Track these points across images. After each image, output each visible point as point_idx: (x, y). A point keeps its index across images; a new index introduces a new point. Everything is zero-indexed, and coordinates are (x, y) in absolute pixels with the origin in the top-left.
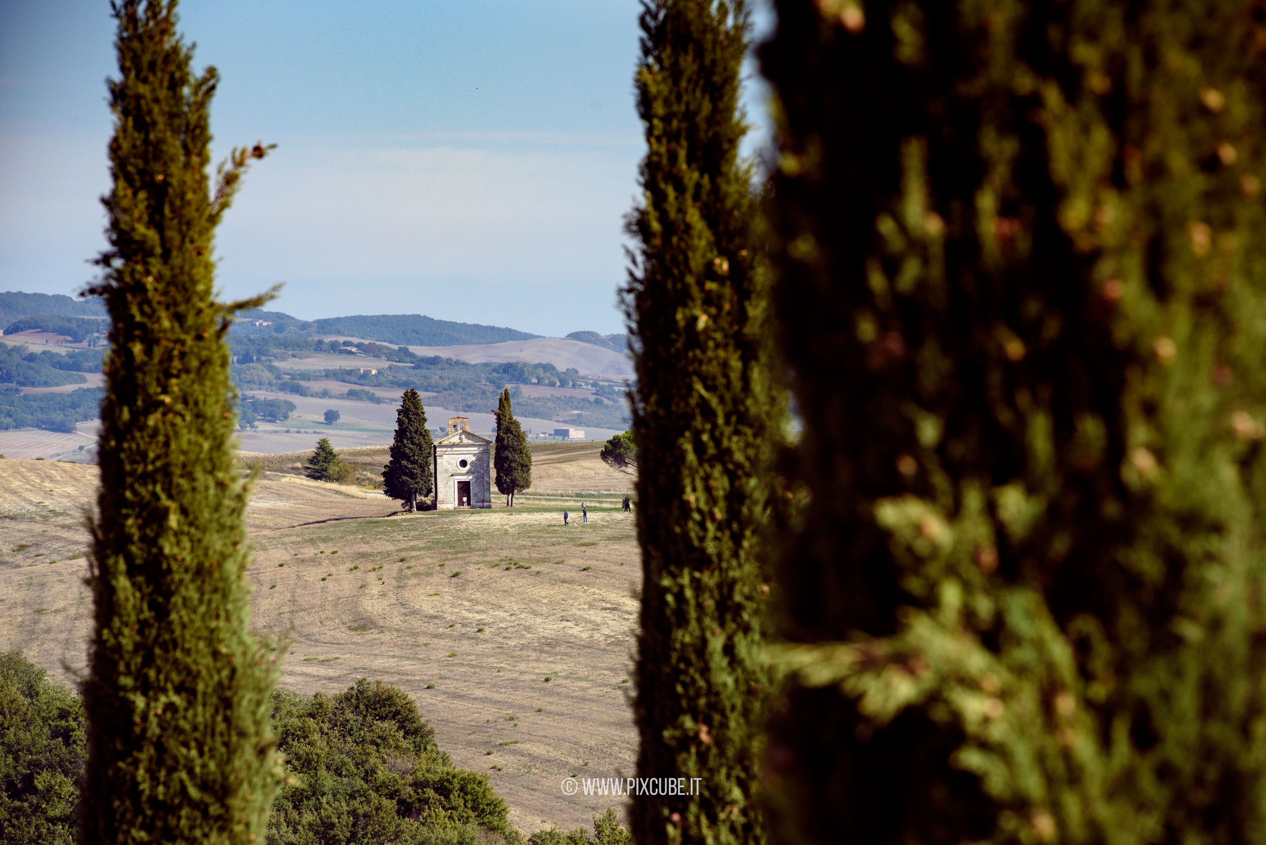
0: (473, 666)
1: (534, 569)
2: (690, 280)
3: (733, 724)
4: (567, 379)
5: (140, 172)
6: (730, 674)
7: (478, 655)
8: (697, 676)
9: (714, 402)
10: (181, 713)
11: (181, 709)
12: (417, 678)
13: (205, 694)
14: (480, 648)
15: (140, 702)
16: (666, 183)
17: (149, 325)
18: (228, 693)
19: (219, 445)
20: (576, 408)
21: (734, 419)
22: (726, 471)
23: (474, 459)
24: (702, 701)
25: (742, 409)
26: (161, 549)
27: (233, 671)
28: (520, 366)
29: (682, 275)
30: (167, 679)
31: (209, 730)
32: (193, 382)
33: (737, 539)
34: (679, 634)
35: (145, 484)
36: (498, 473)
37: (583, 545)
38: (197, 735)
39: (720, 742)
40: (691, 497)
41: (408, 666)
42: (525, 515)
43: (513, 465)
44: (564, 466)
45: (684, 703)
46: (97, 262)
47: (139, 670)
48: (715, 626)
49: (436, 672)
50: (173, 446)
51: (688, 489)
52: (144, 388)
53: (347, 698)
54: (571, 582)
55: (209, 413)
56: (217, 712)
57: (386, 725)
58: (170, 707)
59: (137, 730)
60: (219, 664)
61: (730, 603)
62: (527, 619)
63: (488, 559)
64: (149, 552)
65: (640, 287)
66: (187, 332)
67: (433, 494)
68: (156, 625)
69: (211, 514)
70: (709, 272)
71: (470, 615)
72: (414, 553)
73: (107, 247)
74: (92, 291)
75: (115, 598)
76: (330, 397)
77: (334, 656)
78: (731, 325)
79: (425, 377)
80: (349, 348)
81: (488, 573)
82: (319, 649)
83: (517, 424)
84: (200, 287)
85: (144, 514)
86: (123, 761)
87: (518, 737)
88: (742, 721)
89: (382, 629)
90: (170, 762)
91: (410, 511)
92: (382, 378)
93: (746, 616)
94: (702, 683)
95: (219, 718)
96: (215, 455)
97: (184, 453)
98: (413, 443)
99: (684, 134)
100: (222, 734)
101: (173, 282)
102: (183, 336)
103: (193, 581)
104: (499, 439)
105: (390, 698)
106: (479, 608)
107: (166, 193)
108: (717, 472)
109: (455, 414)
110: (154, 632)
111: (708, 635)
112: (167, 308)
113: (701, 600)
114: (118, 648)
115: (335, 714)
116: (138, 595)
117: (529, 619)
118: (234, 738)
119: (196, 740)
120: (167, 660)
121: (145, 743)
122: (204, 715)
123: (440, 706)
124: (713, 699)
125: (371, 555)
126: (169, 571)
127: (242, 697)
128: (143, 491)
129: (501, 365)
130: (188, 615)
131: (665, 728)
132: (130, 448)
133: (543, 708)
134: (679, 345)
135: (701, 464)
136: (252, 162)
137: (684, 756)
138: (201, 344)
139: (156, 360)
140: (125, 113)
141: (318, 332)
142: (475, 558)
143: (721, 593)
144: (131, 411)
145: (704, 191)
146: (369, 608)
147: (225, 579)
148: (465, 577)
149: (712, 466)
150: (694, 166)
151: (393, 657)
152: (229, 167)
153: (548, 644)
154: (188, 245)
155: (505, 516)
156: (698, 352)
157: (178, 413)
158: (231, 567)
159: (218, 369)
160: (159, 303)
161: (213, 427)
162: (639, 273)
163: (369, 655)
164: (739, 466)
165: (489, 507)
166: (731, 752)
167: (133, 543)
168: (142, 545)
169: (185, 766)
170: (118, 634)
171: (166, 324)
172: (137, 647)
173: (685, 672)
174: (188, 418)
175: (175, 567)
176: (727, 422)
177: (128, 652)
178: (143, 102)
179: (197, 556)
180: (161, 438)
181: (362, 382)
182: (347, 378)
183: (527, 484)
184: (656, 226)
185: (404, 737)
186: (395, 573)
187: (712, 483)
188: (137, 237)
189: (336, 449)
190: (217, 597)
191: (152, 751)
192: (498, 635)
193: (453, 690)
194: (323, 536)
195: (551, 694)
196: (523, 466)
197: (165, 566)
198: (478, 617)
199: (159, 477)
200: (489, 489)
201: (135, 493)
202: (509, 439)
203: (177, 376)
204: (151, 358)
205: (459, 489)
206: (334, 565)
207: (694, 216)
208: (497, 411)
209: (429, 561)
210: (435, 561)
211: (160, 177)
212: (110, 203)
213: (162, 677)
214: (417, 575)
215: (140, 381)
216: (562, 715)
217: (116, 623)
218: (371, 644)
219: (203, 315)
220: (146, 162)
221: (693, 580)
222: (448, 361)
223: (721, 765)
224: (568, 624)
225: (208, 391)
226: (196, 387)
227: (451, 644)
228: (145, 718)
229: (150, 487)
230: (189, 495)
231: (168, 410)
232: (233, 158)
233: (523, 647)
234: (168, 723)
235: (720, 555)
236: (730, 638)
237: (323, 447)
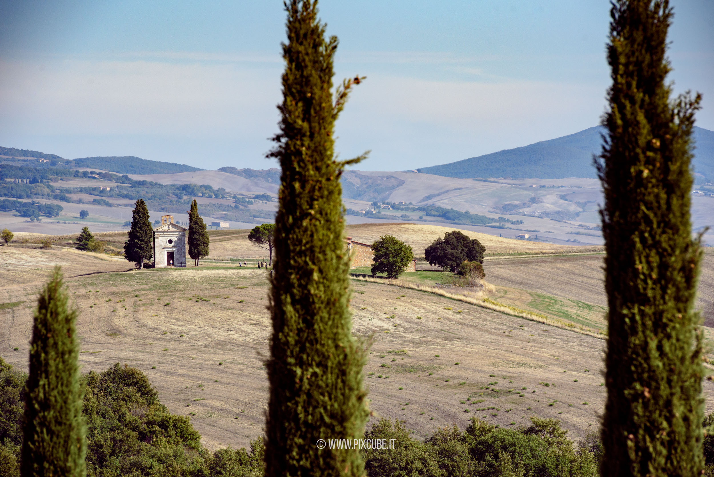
0: (178, 356)
1: (212, 301)
2: (638, 150)
3: (662, 387)
4: (219, 194)
5: (298, 92)
6: (660, 361)
7: (180, 350)
8: (643, 362)
9: (651, 215)
10: (320, 378)
11: (320, 376)
12: (146, 363)
13: (332, 367)
14: (181, 346)
15: (299, 371)
16: (625, 100)
17: (303, 173)
18: (344, 368)
19: (337, 236)
20: (224, 211)
21: (662, 225)
22: (658, 253)
23: (176, 239)
24: (646, 375)
25: (667, 219)
26: (309, 291)
27: (346, 356)
28: (192, 186)
29: (634, 149)
30: (313, 360)
31: (334, 387)
32: (325, 203)
33: (664, 290)
34: (633, 339)
35: (301, 257)
36: (190, 247)
37: (239, 288)
38: (328, 389)
39: (656, 397)
40: (639, 267)
41: (141, 356)
42: (205, 271)
43: (199, 243)
44: (224, 243)
45: (635, 376)
46: (274, 140)
47: (298, 355)
48: (652, 335)
49: (157, 359)
50: (315, 237)
51: (638, 262)
52: (300, 206)
53: (108, 374)
54: (233, 309)
55: (333, 220)
56: (338, 377)
57: (131, 389)
58: (315, 374)
59: (297, 386)
60: (339, 352)
61: (660, 323)
62: (208, 330)
63: (185, 296)
64: (303, 293)
65: (608, 154)
66: (322, 176)
67: (153, 259)
68: (307, 331)
69: (334, 273)
70: (649, 146)
71: (176, 328)
72: (143, 292)
73: (280, 132)
74: (272, 155)
75: (285, 316)
76: (83, 203)
77: (98, 350)
78: (660, 174)
79: (138, 192)
80: (94, 175)
81: (186, 304)
82: (89, 346)
83: (201, 220)
84: (329, 153)
85: (300, 272)
86: (290, 402)
87: (204, 396)
88: (667, 386)
89: (125, 335)
90: (314, 403)
91: (140, 268)
92: (112, 193)
93: (668, 330)
94: (645, 365)
95: (339, 381)
96: (336, 242)
97: (321, 240)
98: (142, 230)
99: (636, 73)
100: (340, 389)
101: (315, 150)
102: (320, 179)
103: (325, 308)
104: (191, 228)
105: (133, 374)
106: (181, 323)
107: (312, 103)
108: (653, 253)
109: (166, 214)
110: (306, 335)
111: (649, 340)
112: (312, 163)
113: (644, 321)
114: (287, 343)
115: (101, 383)
116: (297, 315)
117: (209, 330)
118: (347, 391)
119: (328, 392)
120: (312, 350)
121: (301, 393)
122: (331, 379)
123: (159, 379)
124: (652, 374)
125: (117, 293)
126: (314, 302)
127: (351, 370)
128: (299, 260)
129: (181, 186)
130: (323, 326)
131: (625, 389)
132: (293, 238)
133: (218, 380)
134: (632, 185)
135: (644, 249)
136: (354, 86)
137: (635, 404)
138: (329, 183)
139: (307, 191)
140: (291, 61)
141: (76, 166)
142: (177, 296)
143: (655, 318)
144: (293, 218)
145: (646, 103)
146: (118, 324)
147: (341, 307)
148: (172, 306)
149: (650, 250)
150: (641, 90)
151: (132, 351)
152: (342, 89)
153: (221, 344)
154: (323, 131)
155: (194, 271)
156: (643, 190)
157: (317, 219)
158: (343, 300)
159: (337, 196)
160: (308, 161)
161: (335, 226)
162: (608, 147)
163: (118, 350)
164: (665, 250)
165: (185, 266)
166: (661, 403)
167: (294, 288)
168: (299, 289)
169: (322, 405)
170: (286, 336)
171: (312, 172)
172: (297, 342)
173: (636, 360)
174: (322, 222)
175: (316, 300)
176: (659, 227)
177: (292, 345)
178: (300, 55)
179: (328, 295)
180: (309, 233)
181: (102, 194)
182: (93, 192)
183: (207, 254)
184: (619, 122)
185: (141, 396)
186: (132, 304)
187: (651, 259)
188: (298, 127)
189: (92, 233)
190: (337, 317)
191: (305, 397)
192: (191, 339)
193: (167, 370)
194: (90, 282)
195: (223, 372)
196: (204, 243)
197: (311, 300)
198: (180, 328)
199: (308, 253)
200: (185, 256)
201: (295, 261)
202: (196, 228)
203: (317, 200)
204: (304, 190)
205: (168, 256)
206: (97, 299)
207: (641, 117)
208: (190, 212)
209: (151, 296)
210: (155, 297)
211: (309, 95)
212: (283, 108)
213: (310, 358)
214: (144, 304)
215: (298, 203)
216: (229, 384)
217: (286, 329)
218: (119, 344)
219: (329, 168)
220: (302, 87)
221: (640, 310)
222: (151, 184)
223: (656, 409)
224: (232, 332)
225: (332, 207)
226: (326, 205)
227: (165, 343)
228: (301, 379)
229: (303, 258)
230: (323, 262)
231: (313, 218)
232: (344, 84)
233: (206, 346)
234: (313, 383)
235: (654, 297)
236: (660, 342)
237: (85, 231)
